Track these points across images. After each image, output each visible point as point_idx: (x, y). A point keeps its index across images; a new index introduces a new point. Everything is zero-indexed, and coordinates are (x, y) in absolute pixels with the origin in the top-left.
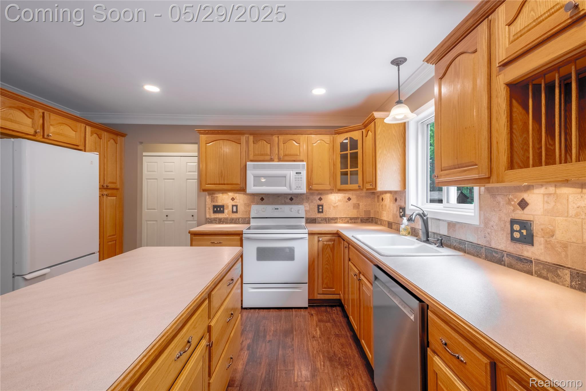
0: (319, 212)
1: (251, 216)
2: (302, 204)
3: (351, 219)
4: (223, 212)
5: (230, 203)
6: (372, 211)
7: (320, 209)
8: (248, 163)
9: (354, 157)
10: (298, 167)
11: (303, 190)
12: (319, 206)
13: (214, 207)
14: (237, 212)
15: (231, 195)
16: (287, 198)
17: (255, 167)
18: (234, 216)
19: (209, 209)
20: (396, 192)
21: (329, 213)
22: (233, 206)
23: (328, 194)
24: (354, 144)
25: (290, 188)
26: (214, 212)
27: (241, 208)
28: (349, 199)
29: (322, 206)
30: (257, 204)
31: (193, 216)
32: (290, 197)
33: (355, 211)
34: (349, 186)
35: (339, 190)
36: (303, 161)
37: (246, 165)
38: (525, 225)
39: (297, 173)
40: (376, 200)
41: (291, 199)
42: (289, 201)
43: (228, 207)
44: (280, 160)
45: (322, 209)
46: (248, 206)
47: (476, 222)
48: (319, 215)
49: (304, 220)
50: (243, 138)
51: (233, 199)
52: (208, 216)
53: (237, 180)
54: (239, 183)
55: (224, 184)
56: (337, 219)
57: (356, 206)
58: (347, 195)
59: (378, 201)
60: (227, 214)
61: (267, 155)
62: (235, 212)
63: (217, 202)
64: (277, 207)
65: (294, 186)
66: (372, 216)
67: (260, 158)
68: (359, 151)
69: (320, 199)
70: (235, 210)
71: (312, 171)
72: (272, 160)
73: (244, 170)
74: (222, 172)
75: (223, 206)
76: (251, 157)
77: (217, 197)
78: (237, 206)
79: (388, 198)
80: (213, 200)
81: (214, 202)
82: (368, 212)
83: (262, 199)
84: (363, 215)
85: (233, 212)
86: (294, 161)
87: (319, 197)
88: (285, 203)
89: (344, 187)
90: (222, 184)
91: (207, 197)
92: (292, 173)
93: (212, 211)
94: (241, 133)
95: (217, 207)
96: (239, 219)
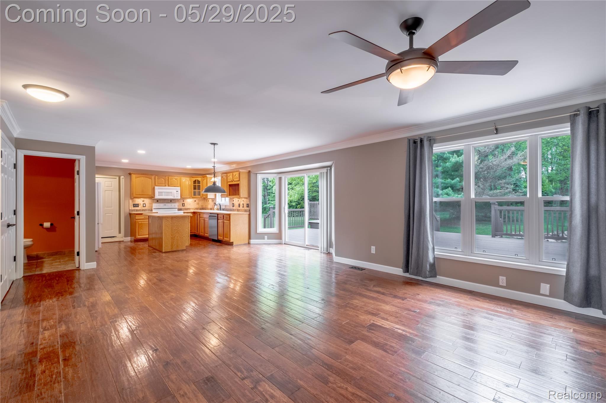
0: (183, 206)
1: (153, 208)
2: (176, 203)
3: (196, 208)
4: (138, 206)
5: (142, 203)
6: (204, 206)
7: (183, 205)
8: (156, 187)
9: (199, 186)
10: (177, 189)
11: (179, 198)
12: (183, 204)
13: (134, 204)
14: (145, 207)
15: (142, 199)
17: (159, 189)
18: (144, 208)
20: (213, 199)
21: (187, 206)
22: (143, 204)
23: (186, 199)
24: (199, 182)
26: (134, 207)
27: (147, 205)
28: (195, 201)
30: (155, 203)
33: (198, 206)
34: (197, 196)
35: (193, 198)
36: (178, 187)
37: (154, 188)
38: (233, 204)
40: (206, 201)
41: (171, 201)
42: (170, 202)
43: (141, 204)
44: (169, 186)
46: (151, 204)
47: (229, 205)
48: (183, 207)
49: (177, 209)
50: (153, 177)
51: (143, 201)
52: (130, 209)
54: (151, 194)
56: (190, 208)
57: (198, 204)
58: (195, 199)
59: (207, 202)
60: (140, 207)
61: (163, 184)
63: (135, 202)
64: (165, 204)
65: (175, 196)
66: (204, 207)
67: (160, 185)
68: (201, 184)
69: (183, 201)
70: (144, 205)
71: (182, 191)
72: (165, 186)
73: (154, 189)
74: (143, 190)
75: (138, 204)
76: (156, 184)
77: (135, 200)
78: (145, 204)
79: (210, 200)
80: (133, 202)
82: (202, 206)
83: (158, 201)
84: (200, 207)
85: (143, 206)
86: (175, 187)
88: (168, 203)
89: (195, 196)
91: (130, 200)
92: (175, 191)
93: (132, 206)
94: (152, 175)
95: (135, 204)
96: (146, 209)
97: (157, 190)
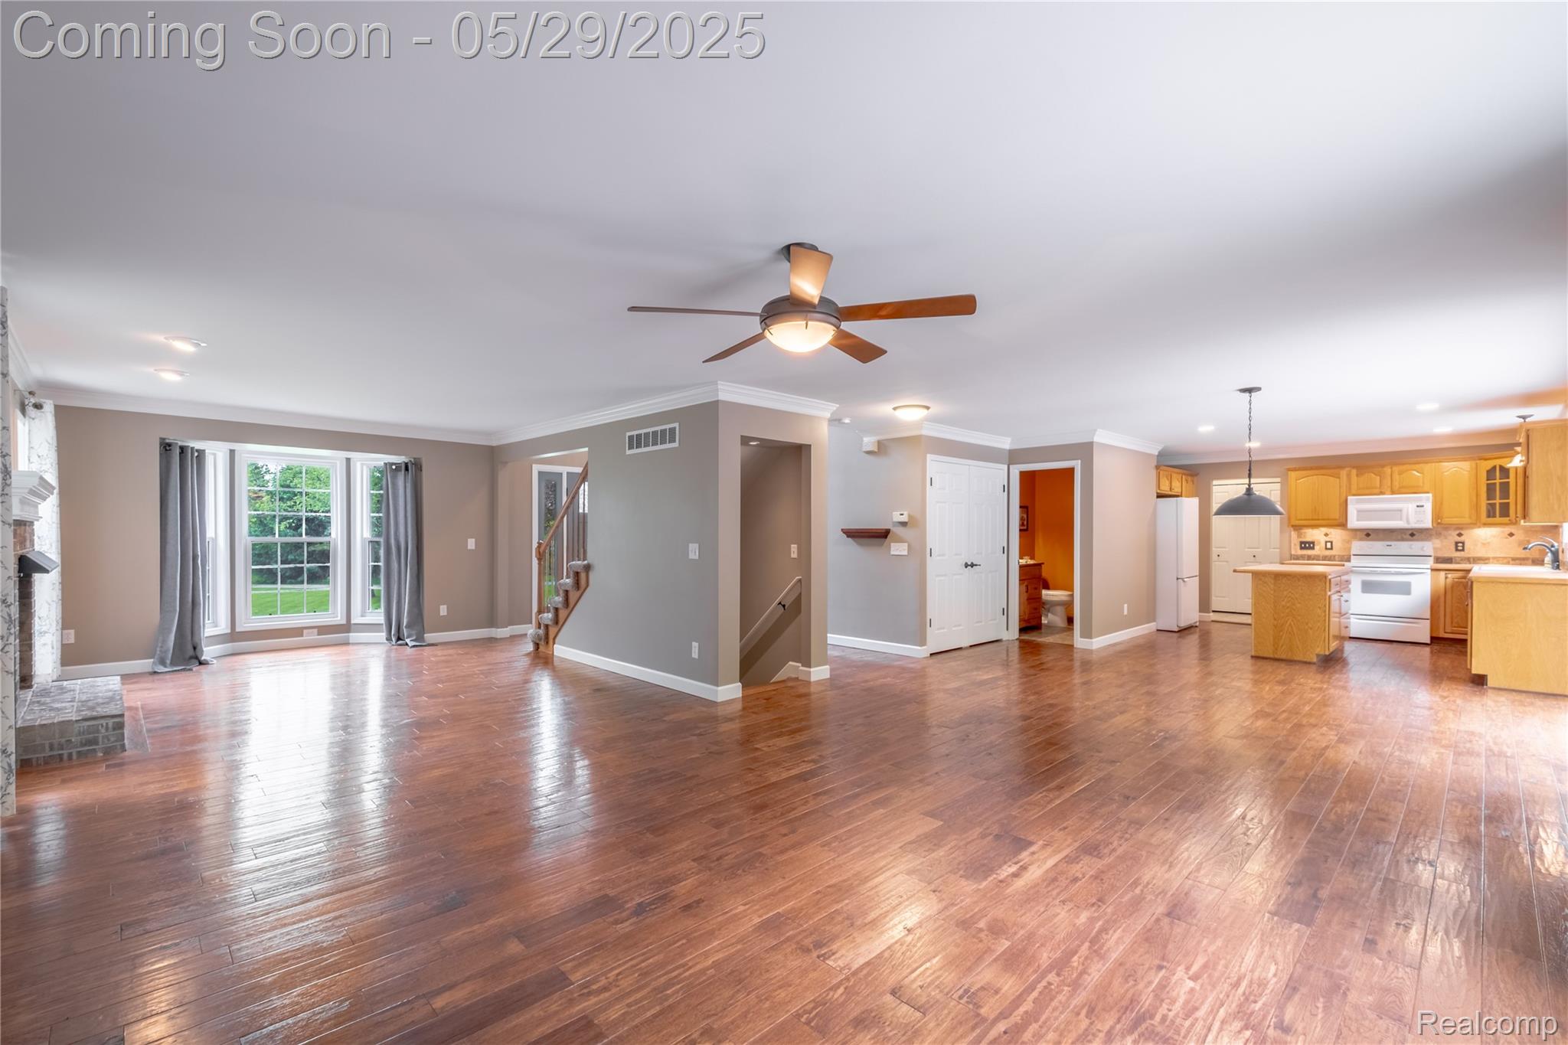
0: (1457, 550)
1: (1353, 552)
2: (1429, 540)
4: (1313, 548)
5: (1323, 539)
7: (1459, 546)
8: (1349, 498)
9: (1505, 487)
10: (1420, 499)
11: (1428, 523)
12: (1457, 543)
13: (1301, 543)
14: (1332, 549)
15: (1324, 530)
16: (1405, 534)
17: (1358, 502)
18: (1328, 553)
19: (1295, 545)
21: (1475, 551)
22: (1326, 542)
23: (1469, 528)
24: (1505, 473)
25: (1408, 522)
26: (1302, 548)
27: (1337, 545)
28: (1511, 535)
29: (1463, 543)
30: (1361, 540)
31: (1254, 556)
32: (1410, 532)
33: (1521, 549)
34: (1501, 519)
35: (1485, 524)
36: (1428, 493)
37: (1346, 500)
39: (1418, 506)
41: (1412, 535)
42: (1410, 537)
43: (1319, 543)
44: (1393, 493)
45: (1463, 547)
46: (1348, 542)
48: (1458, 554)
49: (1432, 559)
50: (1344, 473)
51: (1326, 535)
52: (1293, 553)
53: (1336, 514)
54: (1337, 517)
55: (1318, 520)
56: (1487, 558)
58: (1508, 530)
60: (1318, 550)
61: (1376, 488)
62: (1329, 549)
63: (1305, 537)
64: (1389, 543)
67: (1365, 491)
68: (1512, 480)
69: (1460, 535)
70: (1329, 545)
71: (1442, 503)
72: (1382, 493)
73: (1345, 504)
74: (1315, 508)
75: (1313, 543)
76: (1354, 491)
77: (1305, 533)
78: (1332, 542)
80: (1299, 536)
81: (1301, 537)
83: (1368, 535)
85: (1326, 549)
86: (1414, 493)
87: (1458, 532)
88: (1403, 540)
89: (1493, 520)
90: (1316, 520)
91: (1293, 533)
93: (1298, 547)
94: (1341, 467)
95: (1305, 543)
96: (1334, 556)
97: (1354, 506)
